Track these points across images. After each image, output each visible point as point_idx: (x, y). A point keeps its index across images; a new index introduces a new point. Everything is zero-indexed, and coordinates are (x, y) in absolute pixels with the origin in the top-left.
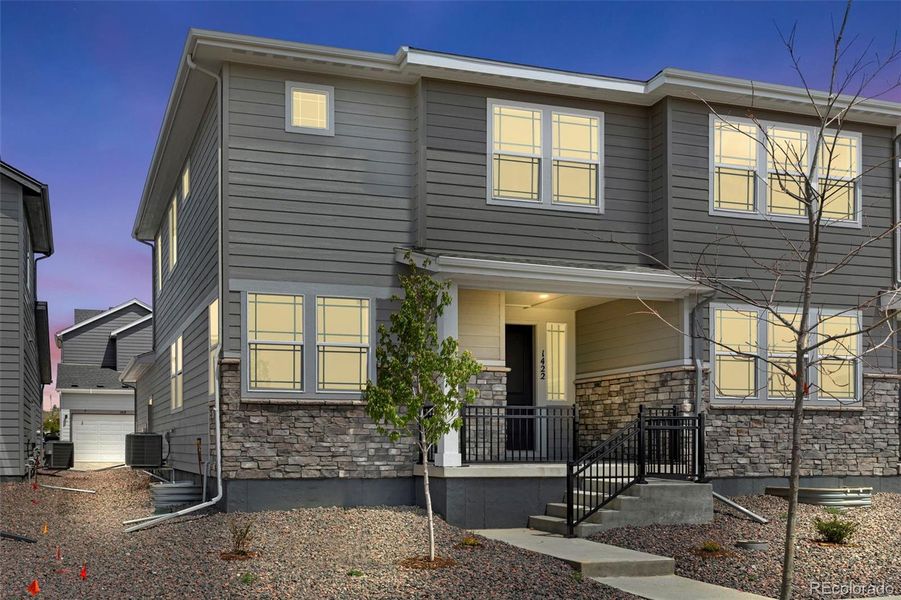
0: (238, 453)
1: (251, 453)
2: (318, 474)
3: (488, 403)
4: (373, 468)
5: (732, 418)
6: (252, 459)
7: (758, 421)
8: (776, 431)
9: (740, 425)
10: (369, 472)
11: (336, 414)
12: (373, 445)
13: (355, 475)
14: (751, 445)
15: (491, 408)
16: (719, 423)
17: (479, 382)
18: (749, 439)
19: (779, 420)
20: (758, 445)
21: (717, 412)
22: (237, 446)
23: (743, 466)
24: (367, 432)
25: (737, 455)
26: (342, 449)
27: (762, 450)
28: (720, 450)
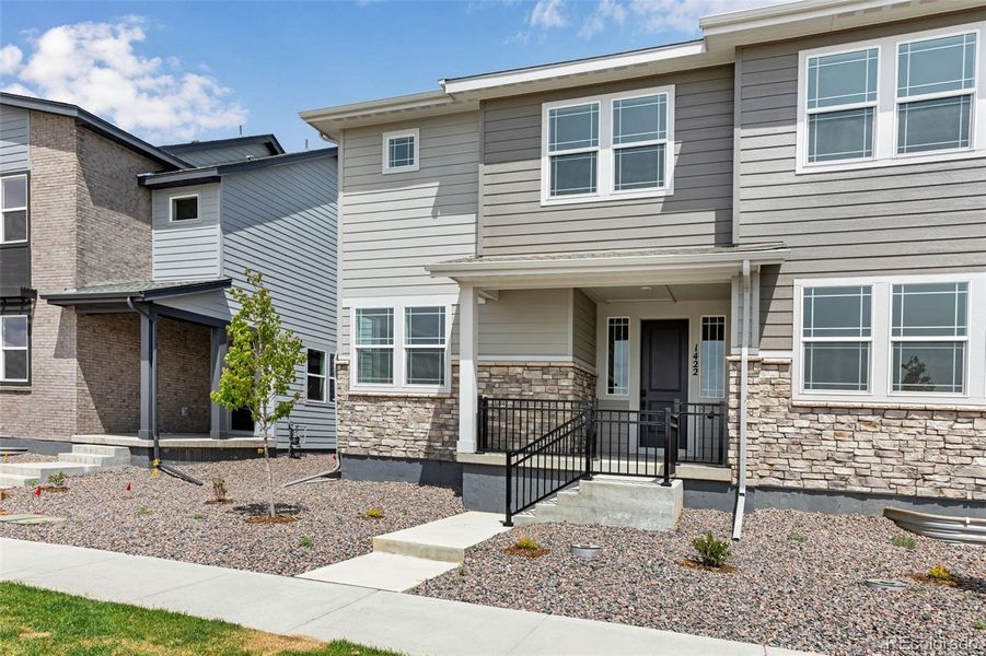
0: (347, 434)
1: (356, 434)
2: (404, 455)
3: (553, 397)
4: (447, 452)
5: (826, 418)
6: (356, 439)
7: (870, 423)
8: (900, 436)
9: (839, 426)
10: (443, 455)
11: (418, 405)
12: (447, 432)
13: (432, 457)
14: (857, 452)
15: (557, 401)
16: (806, 423)
17: (545, 377)
18: (855, 445)
19: (907, 423)
20: (872, 452)
21: (802, 411)
22: (347, 429)
23: (843, 478)
24: (442, 421)
25: (834, 463)
26: (422, 435)
27: (878, 460)
28: (805, 455)
